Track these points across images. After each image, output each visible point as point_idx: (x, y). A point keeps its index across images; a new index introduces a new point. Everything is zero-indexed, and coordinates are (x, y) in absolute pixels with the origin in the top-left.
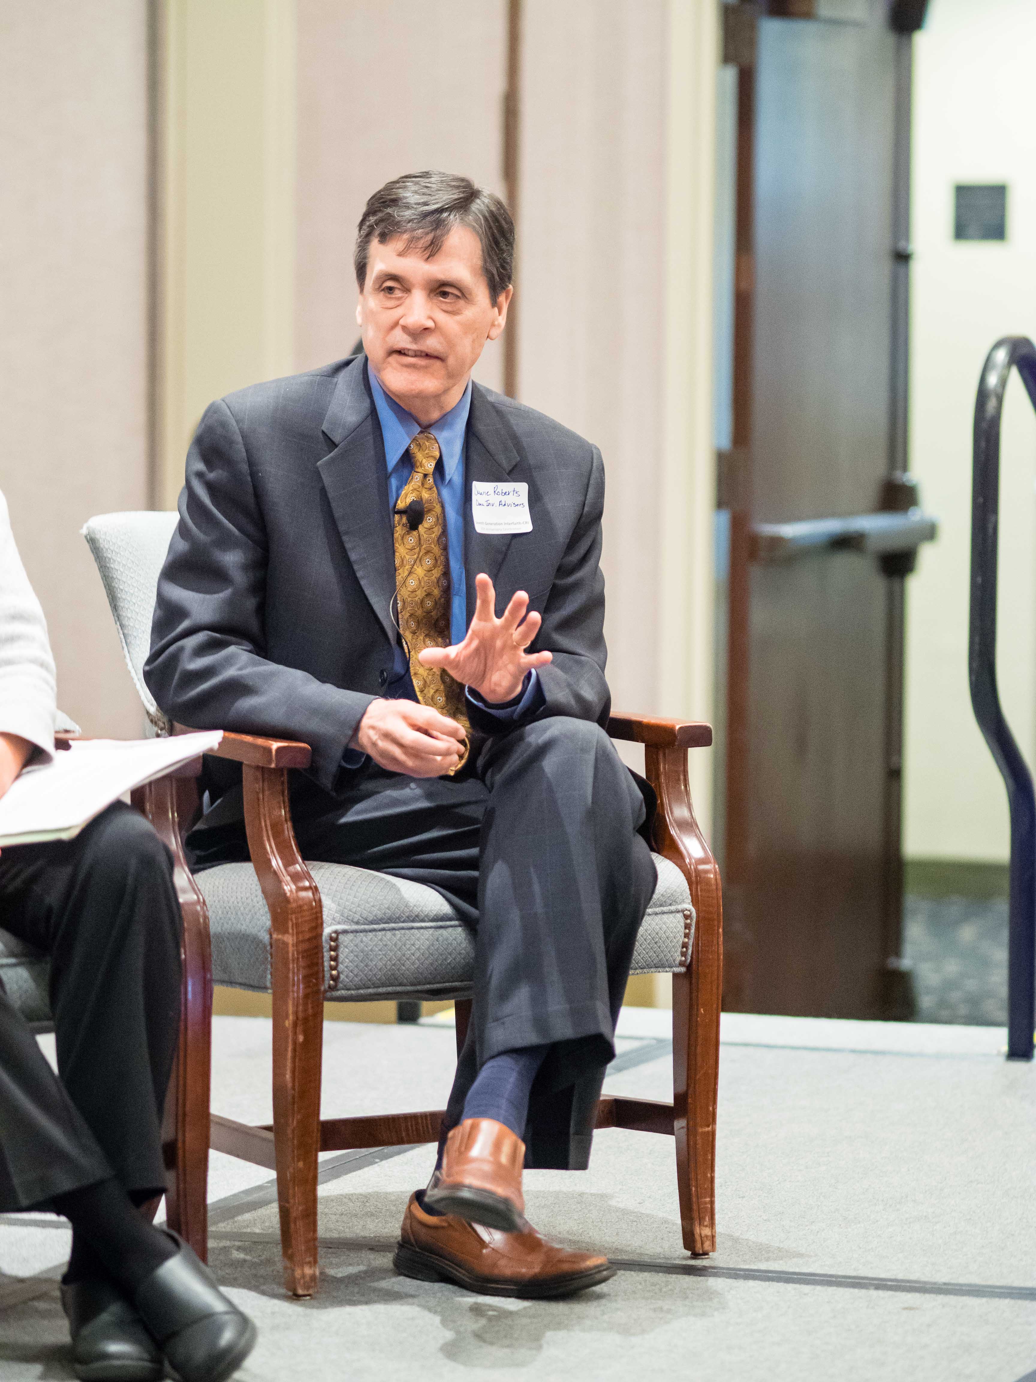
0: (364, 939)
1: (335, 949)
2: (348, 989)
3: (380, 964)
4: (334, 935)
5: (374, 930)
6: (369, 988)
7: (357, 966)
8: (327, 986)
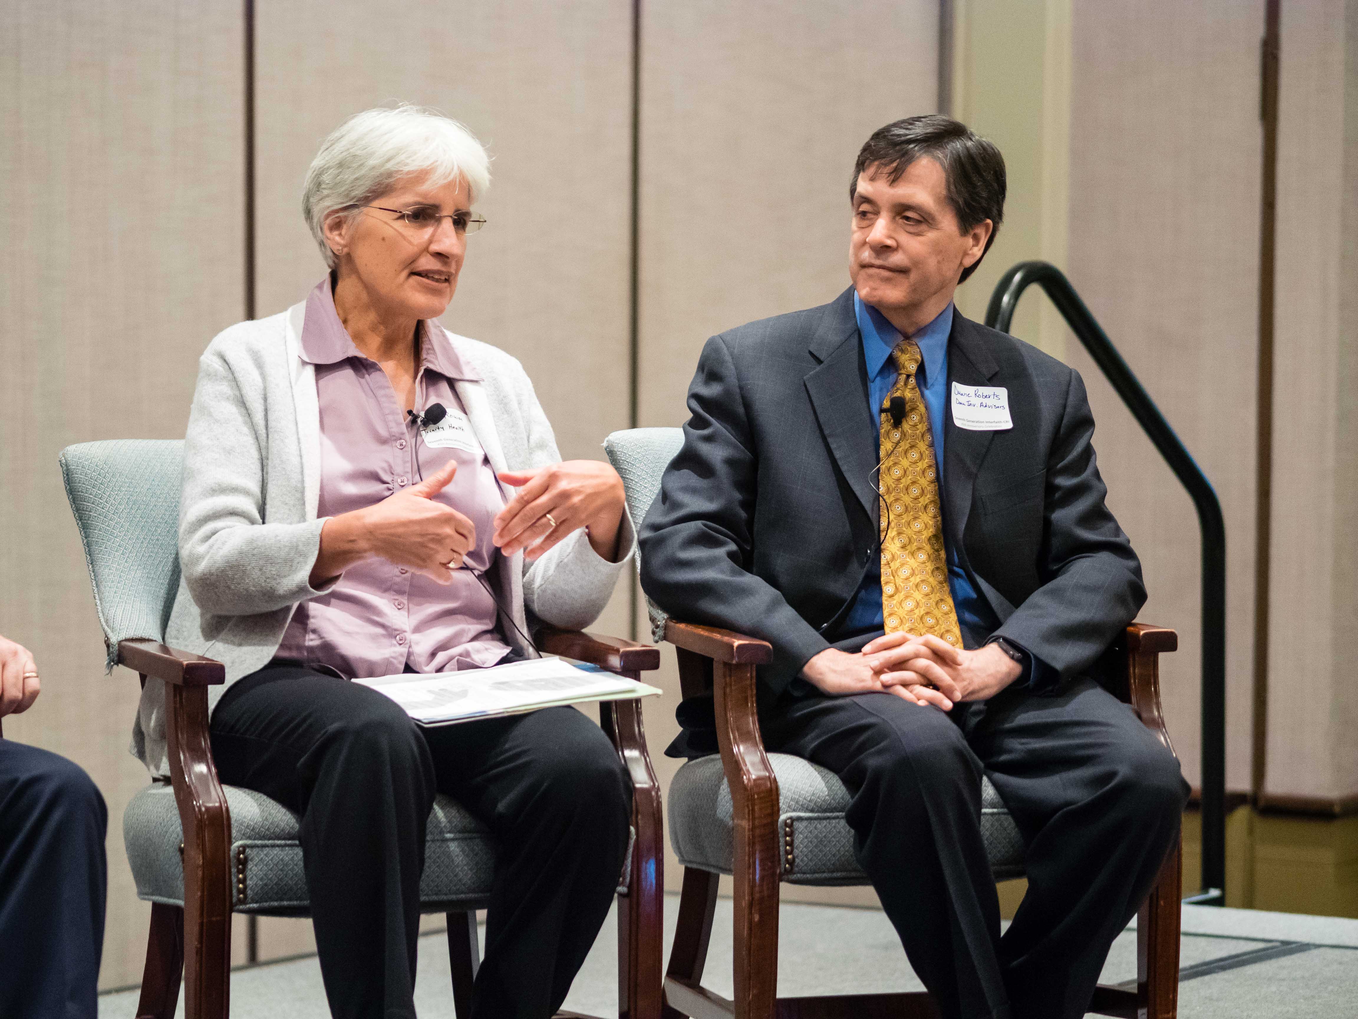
0: (819, 826)
1: (791, 834)
2: (804, 873)
3: (834, 850)
4: (788, 821)
5: (828, 818)
6: (824, 872)
7: (811, 851)
8: (783, 870)
